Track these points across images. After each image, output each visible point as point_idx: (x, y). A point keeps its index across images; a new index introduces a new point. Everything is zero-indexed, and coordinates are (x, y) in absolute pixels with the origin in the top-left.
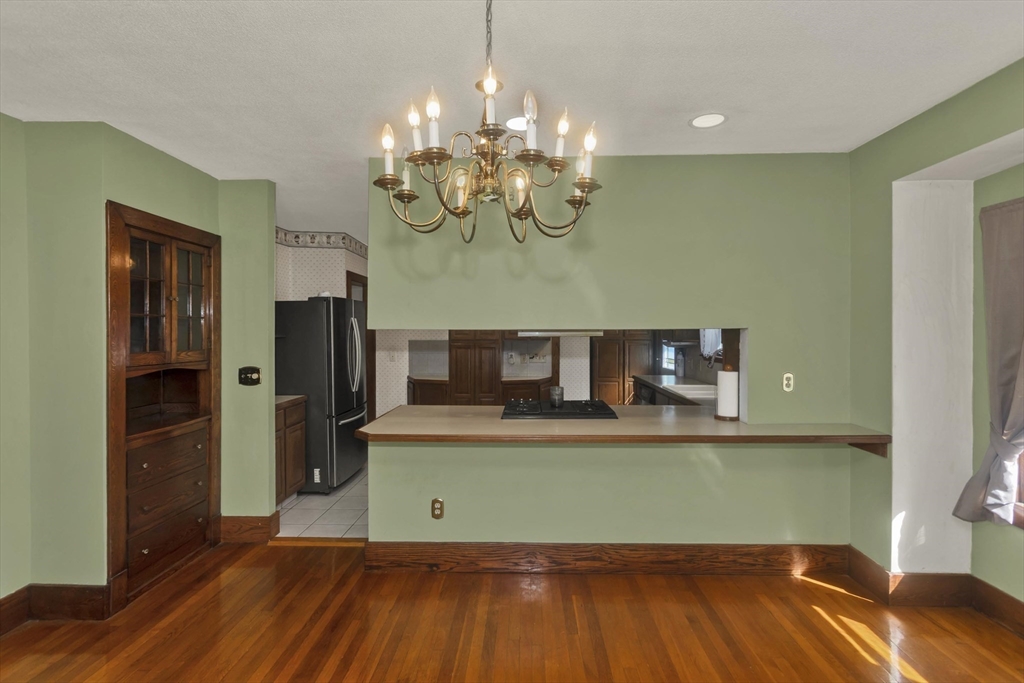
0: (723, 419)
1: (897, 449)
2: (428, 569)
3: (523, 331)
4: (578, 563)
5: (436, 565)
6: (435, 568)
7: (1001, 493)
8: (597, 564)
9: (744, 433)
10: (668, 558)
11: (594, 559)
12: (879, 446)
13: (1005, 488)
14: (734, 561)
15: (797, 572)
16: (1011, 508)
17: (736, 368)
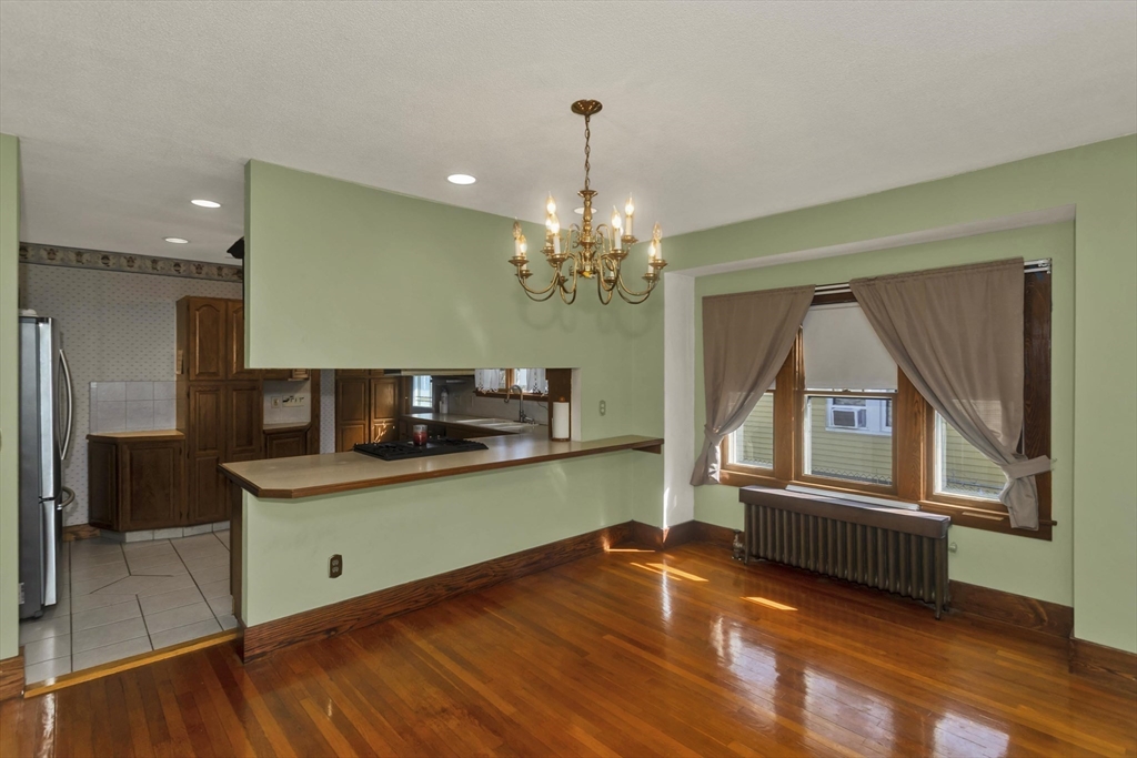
0: (558, 440)
1: (667, 448)
2: (326, 636)
3: (406, 370)
4: (470, 584)
5: (334, 629)
6: (333, 633)
7: (714, 465)
8: (485, 580)
9: (575, 449)
10: (534, 560)
11: (481, 577)
12: (655, 447)
13: (716, 462)
14: (574, 550)
15: (607, 548)
16: (718, 473)
17: (568, 400)
